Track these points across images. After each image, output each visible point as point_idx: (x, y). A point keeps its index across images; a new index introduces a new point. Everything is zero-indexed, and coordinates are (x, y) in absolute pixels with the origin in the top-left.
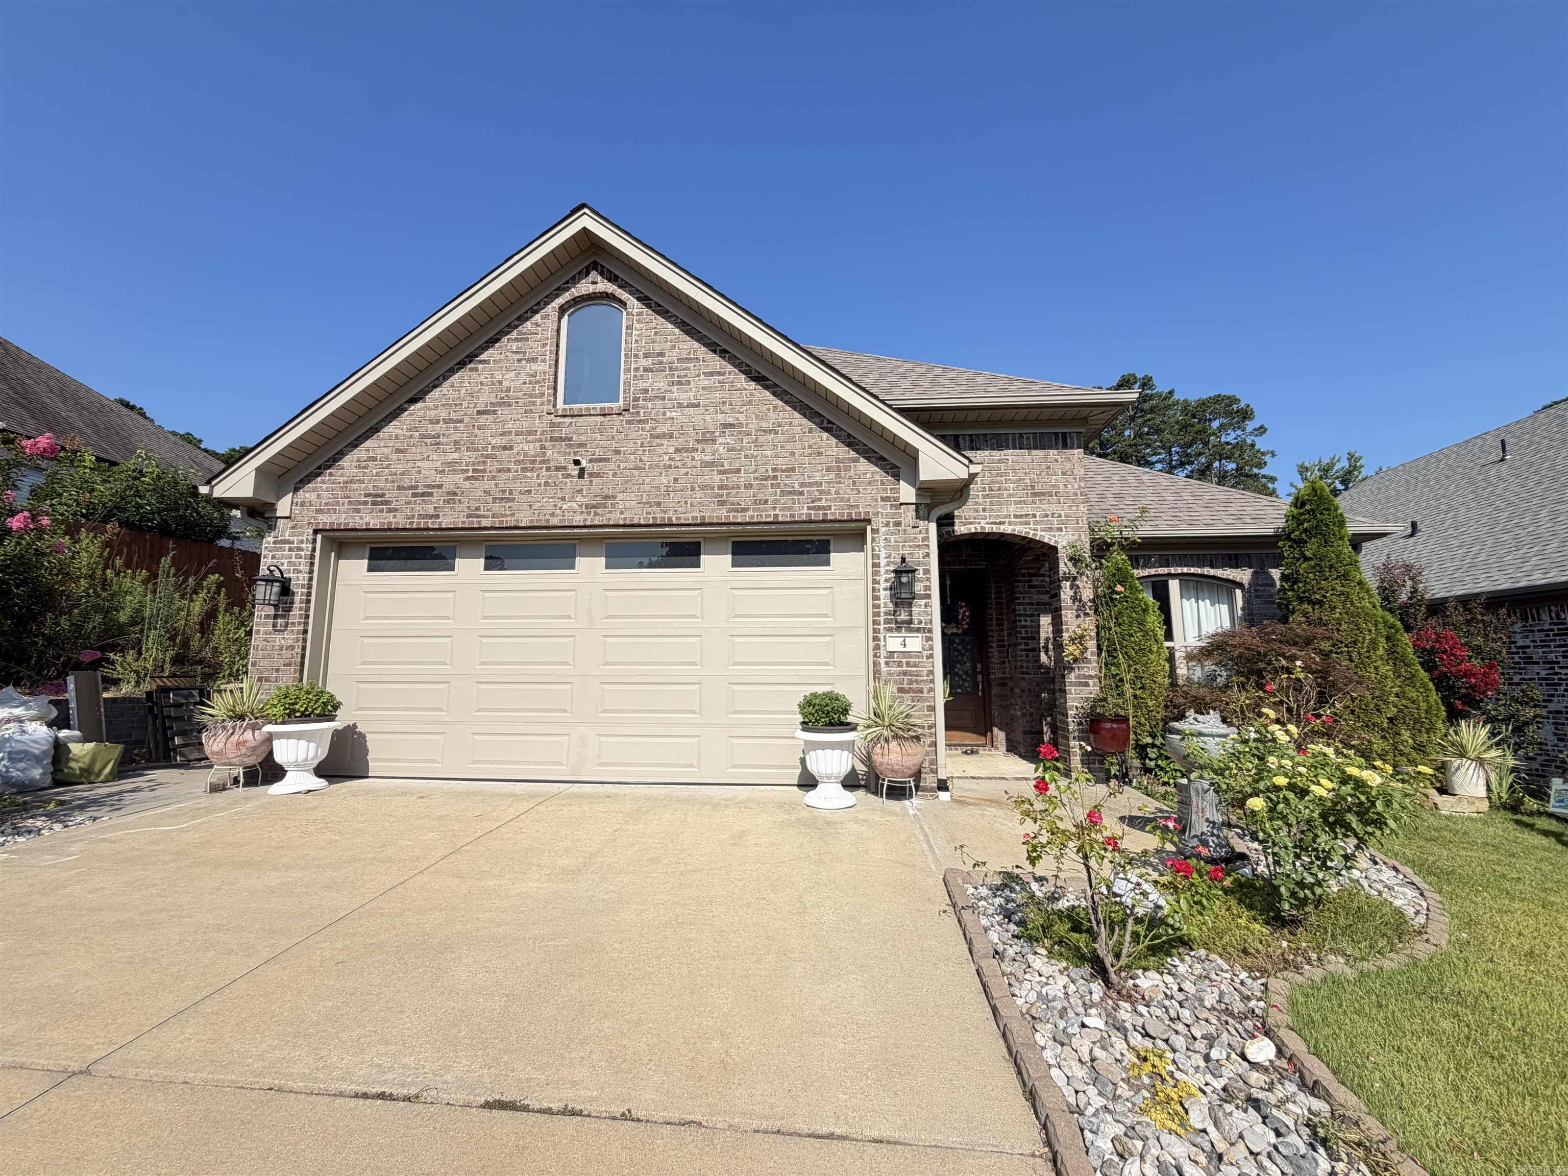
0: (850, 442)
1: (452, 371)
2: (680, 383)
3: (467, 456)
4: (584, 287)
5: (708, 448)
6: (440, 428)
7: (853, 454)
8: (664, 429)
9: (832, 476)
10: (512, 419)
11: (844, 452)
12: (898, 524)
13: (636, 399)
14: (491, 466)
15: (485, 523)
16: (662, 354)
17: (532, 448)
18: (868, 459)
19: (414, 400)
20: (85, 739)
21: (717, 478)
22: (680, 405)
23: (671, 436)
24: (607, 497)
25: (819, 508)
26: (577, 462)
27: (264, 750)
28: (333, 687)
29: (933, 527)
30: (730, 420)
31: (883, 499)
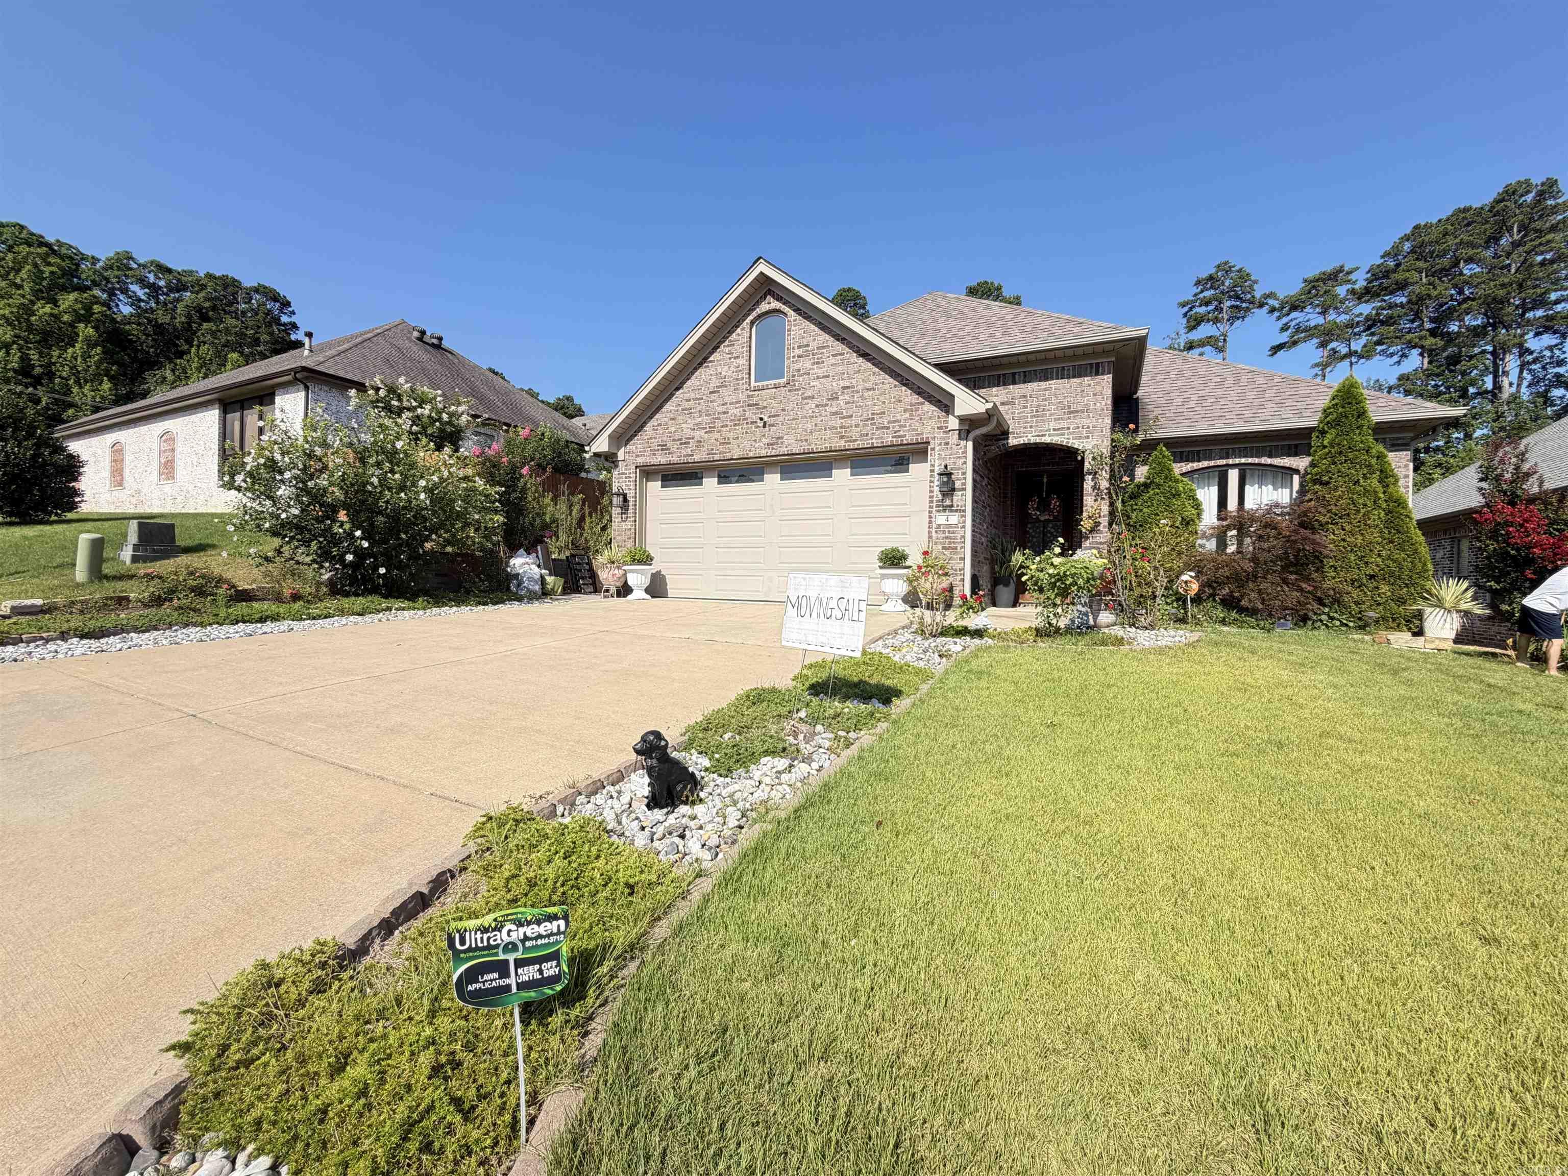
0: (919, 392)
1: (696, 369)
2: (818, 363)
3: (707, 420)
4: (764, 307)
5: (834, 403)
6: (691, 403)
7: (921, 400)
8: (809, 393)
9: (907, 415)
10: (728, 395)
11: (916, 399)
12: (947, 444)
13: (793, 376)
14: (718, 424)
15: (716, 457)
16: (808, 345)
17: (738, 412)
18: (930, 402)
19: (678, 389)
20: (550, 575)
21: (839, 421)
22: (818, 377)
23: (813, 397)
24: (778, 438)
25: (899, 436)
26: (761, 419)
27: (623, 580)
28: (651, 550)
29: (970, 445)
30: (848, 384)
31: (939, 428)
